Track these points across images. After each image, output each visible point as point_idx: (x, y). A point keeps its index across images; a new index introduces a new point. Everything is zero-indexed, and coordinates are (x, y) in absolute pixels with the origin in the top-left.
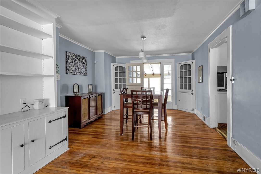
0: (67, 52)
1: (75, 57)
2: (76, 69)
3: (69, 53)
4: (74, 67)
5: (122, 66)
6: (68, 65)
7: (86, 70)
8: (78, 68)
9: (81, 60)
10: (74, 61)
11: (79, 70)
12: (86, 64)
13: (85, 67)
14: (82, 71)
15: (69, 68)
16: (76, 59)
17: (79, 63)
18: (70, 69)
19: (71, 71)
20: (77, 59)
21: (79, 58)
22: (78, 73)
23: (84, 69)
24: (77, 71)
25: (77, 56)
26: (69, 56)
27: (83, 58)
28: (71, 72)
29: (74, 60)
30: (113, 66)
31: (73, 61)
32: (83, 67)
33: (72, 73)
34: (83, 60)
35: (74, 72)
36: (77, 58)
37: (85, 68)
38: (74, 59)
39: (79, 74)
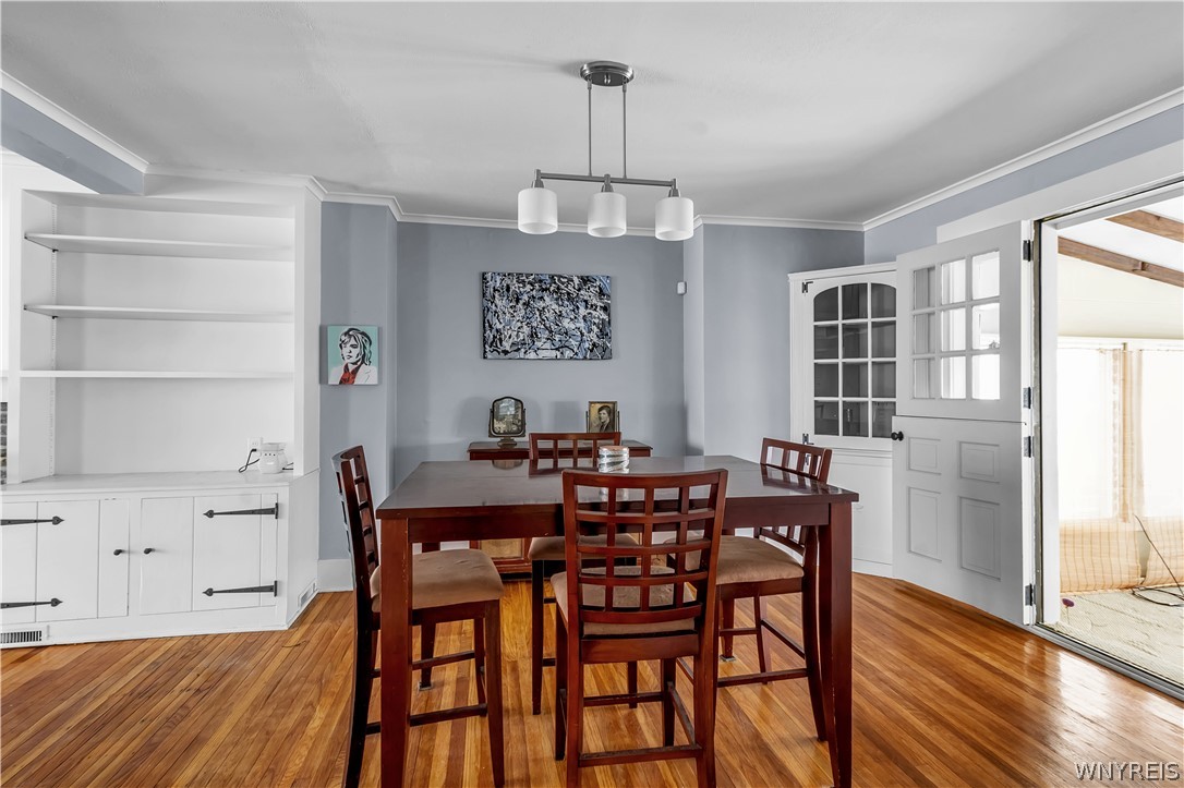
0: (489, 276)
1: (529, 287)
2: (533, 335)
3: (498, 279)
4: (526, 330)
5: (869, 280)
6: (490, 326)
7: (603, 334)
8: (551, 332)
9: (569, 294)
10: (527, 304)
11: (557, 337)
12: (605, 309)
13: (597, 321)
14: (573, 343)
15: (494, 337)
16: (534, 293)
17: (555, 306)
18: (498, 338)
19: (507, 345)
20: (545, 294)
21: (558, 288)
22: (542, 354)
23: (590, 331)
24: (538, 344)
25: (541, 281)
26: (495, 290)
27: (585, 280)
28: (508, 349)
29: (521, 302)
30: (805, 288)
31: (520, 305)
32: (581, 324)
33: (509, 356)
34: (582, 292)
35: (523, 350)
36: (543, 290)
37: (594, 328)
38: (525, 297)
39: (554, 354)
